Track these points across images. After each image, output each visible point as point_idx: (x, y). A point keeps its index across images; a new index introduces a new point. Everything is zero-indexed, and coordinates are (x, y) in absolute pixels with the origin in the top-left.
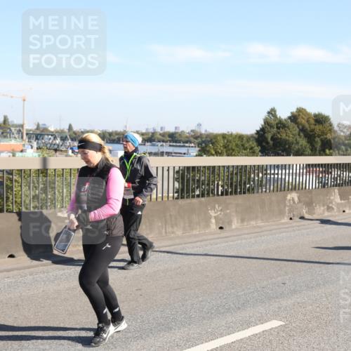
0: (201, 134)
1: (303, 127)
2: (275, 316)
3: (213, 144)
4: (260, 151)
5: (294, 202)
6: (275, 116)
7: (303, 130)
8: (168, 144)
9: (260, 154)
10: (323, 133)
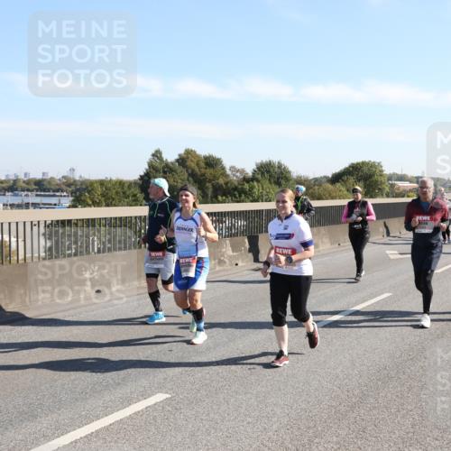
0: (75, 181)
1: (193, 170)
2: (160, 389)
3: (89, 192)
4: (144, 198)
6: (160, 158)
7: (193, 175)
8: (35, 193)
9: (144, 202)
10: (215, 177)
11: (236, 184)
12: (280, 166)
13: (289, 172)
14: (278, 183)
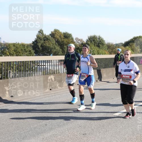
0: (1, 44)
1: (58, 39)
3: (8, 49)
4: (35, 53)
5: (52, 81)
6: (42, 33)
7: (58, 42)
9: (35, 54)
11: (79, 46)
12: (100, 38)
13: (104, 41)
14: (99, 46)
